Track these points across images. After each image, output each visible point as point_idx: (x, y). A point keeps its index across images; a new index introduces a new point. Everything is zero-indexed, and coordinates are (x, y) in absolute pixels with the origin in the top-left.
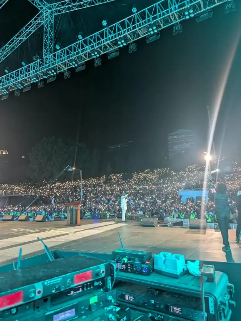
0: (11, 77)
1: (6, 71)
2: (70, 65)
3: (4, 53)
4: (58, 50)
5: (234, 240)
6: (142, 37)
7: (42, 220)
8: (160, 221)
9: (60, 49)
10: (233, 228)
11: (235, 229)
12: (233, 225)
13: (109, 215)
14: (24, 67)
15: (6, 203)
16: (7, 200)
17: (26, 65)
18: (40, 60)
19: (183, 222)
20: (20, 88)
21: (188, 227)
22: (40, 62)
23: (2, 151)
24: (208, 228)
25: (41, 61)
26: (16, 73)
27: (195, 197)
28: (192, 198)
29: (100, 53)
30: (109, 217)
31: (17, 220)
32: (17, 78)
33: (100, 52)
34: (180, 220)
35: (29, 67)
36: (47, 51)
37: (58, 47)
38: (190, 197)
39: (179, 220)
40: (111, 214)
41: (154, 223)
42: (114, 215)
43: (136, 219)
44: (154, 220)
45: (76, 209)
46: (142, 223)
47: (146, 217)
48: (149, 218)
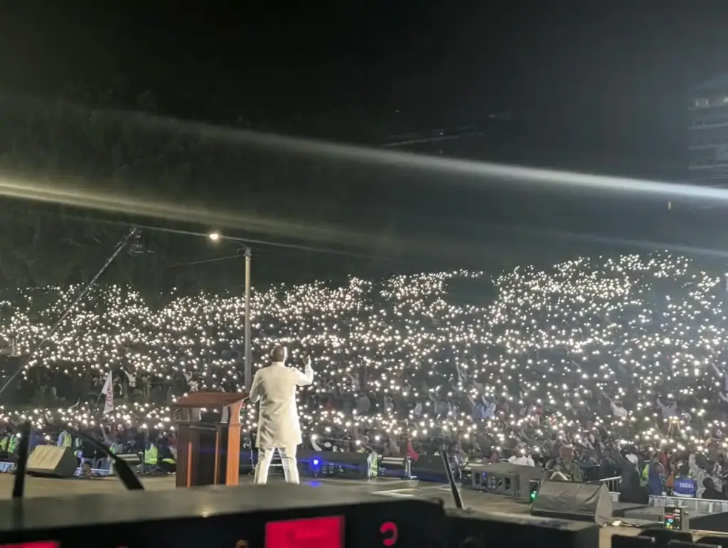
7: (56, 469)
30: (375, 472)
40: (385, 458)
41: (597, 511)
42: (401, 463)
43: (507, 488)
44: (596, 496)
45: (224, 421)
46: (536, 504)
47: (558, 479)
48: (573, 481)
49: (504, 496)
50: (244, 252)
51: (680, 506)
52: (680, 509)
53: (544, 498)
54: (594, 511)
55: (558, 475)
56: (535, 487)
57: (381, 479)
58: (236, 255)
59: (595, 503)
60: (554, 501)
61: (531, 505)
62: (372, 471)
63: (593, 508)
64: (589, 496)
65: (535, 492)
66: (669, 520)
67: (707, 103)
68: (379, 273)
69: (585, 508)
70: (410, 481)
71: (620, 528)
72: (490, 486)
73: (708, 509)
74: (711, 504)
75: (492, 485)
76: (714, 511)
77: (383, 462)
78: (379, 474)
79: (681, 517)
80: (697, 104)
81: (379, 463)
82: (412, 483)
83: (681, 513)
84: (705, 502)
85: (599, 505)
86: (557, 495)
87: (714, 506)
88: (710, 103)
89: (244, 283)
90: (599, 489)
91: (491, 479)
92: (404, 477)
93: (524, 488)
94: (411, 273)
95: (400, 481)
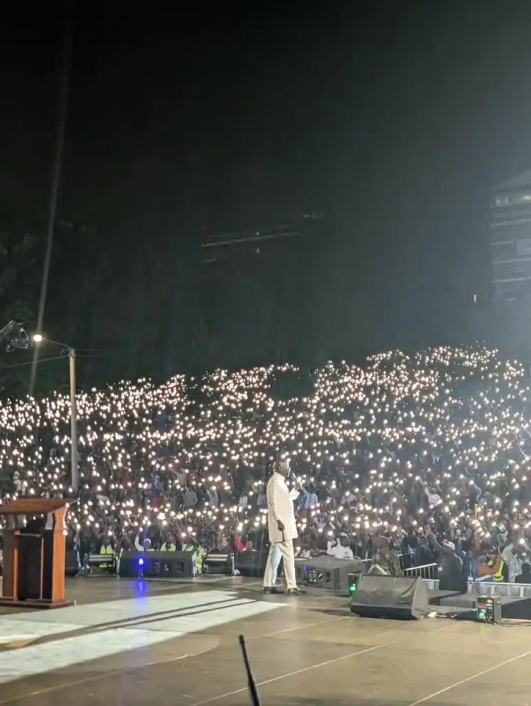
39: (528, 591)
40: (210, 556)
41: (413, 603)
42: (225, 560)
43: (328, 581)
44: (413, 588)
45: (48, 527)
46: (355, 600)
47: (375, 573)
49: (325, 589)
50: (68, 352)
51: (492, 597)
52: (492, 599)
53: (363, 592)
54: (410, 603)
55: (375, 569)
56: (354, 580)
57: (207, 576)
58: (60, 355)
59: (411, 597)
60: (371, 595)
61: (351, 598)
62: (197, 567)
63: (409, 601)
64: (405, 589)
65: (354, 585)
66: (482, 610)
67: (507, 201)
68: (197, 370)
69: (402, 602)
70: (234, 577)
71: (436, 619)
72: (311, 580)
73: (519, 595)
74: (522, 589)
75: (313, 579)
76: (524, 595)
77: (207, 559)
78: (204, 571)
79: (493, 607)
80: (498, 202)
81: (204, 561)
82: (236, 579)
83: (493, 604)
84: (517, 586)
85: (414, 598)
86: (375, 589)
87: (525, 590)
88: (510, 200)
89: (69, 382)
90: (414, 582)
91: (313, 573)
92: (229, 573)
93: (344, 582)
94: (233, 368)
95: (225, 578)
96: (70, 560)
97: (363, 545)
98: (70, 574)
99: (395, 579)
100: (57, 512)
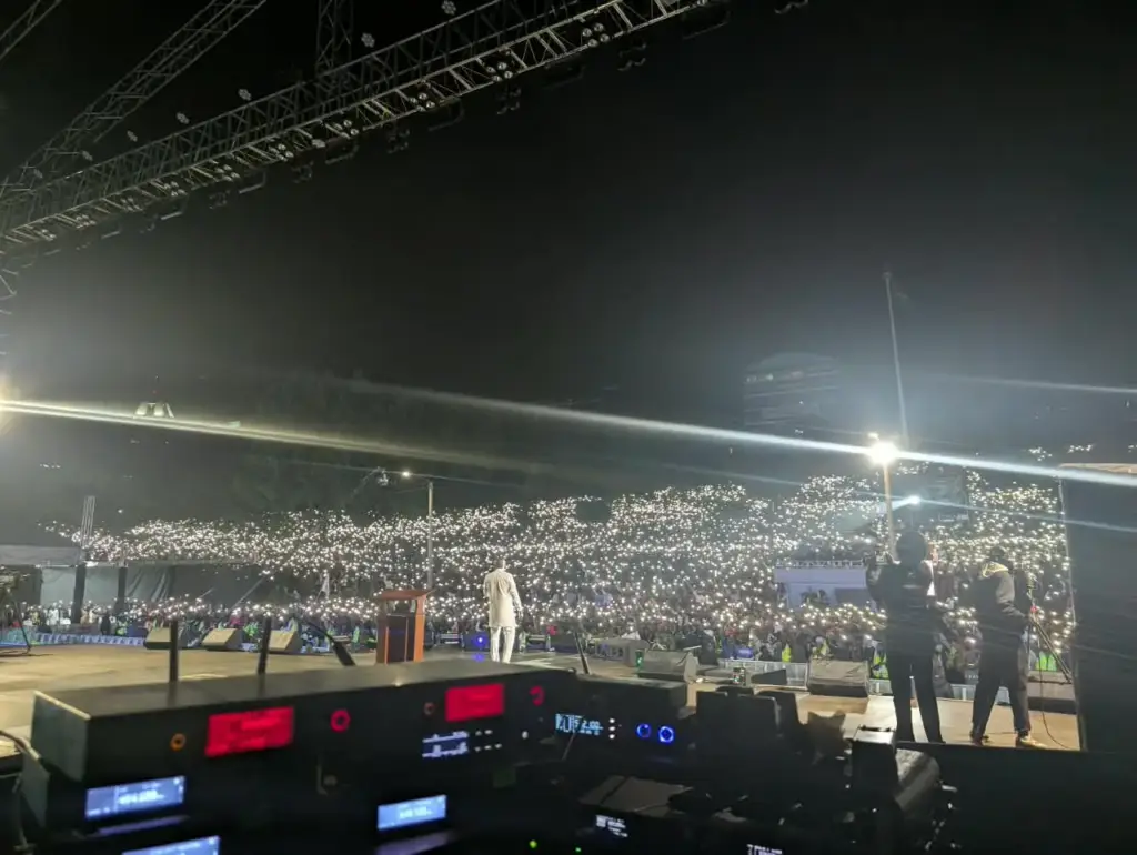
0: (196, 141)
1: (182, 117)
2: (410, 106)
3: (177, 54)
4: (370, 50)
5: (963, 735)
6: (666, 15)
7: (287, 648)
8: (705, 667)
9: (378, 46)
10: (961, 698)
11: (968, 698)
12: (964, 690)
13: (527, 639)
14: (244, 107)
15: (160, 586)
16: (163, 581)
17: (253, 100)
18: (304, 83)
19: (788, 672)
20: (229, 178)
21: (805, 688)
22: (305, 90)
23: (152, 404)
24: (875, 692)
25: (306, 87)
26: (218, 125)
27: (829, 590)
28: (822, 593)
29: (518, 66)
30: (524, 646)
31: (199, 646)
32: (220, 143)
33: (517, 62)
34: (776, 666)
35: (262, 106)
36: (328, 54)
37: (368, 40)
38: (816, 588)
39: (773, 667)
40: (532, 636)
41: (685, 672)
42: (543, 639)
43: (621, 656)
44: (684, 660)
45: (412, 610)
46: (641, 668)
47: (657, 649)
48: (669, 650)
49: (619, 662)
50: (428, 485)
51: (744, 667)
52: (745, 669)
53: (648, 663)
54: (683, 672)
55: (657, 646)
56: (640, 655)
57: (529, 651)
59: (683, 667)
60: (655, 665)
61: (638, 669)
63: (682, 669)
64: (679, 661)
65: (640, 658)
66: (737, 677)
67: (755, 379)
68: (526, 501)
69: (677, 671)
70: (549, 652)
71: (702, 685)
73: (764, 669)
74: (766, 665)
75: (609, 654)
76: (768, 670)
77: (530, 639)
78: (528, 647)
79: (745, 675)
80: (748, 380)
82: (551, 654)
83: (745, 672)
84: (762, 663)
85: (686, 667)
86: (656, 661)
87: (768, 666)
88: (757, 379)
89: (428, 508)
90: (686, 655)
91: (609, 650)
92: (546, 650)
93: (633, 656)
94: (550, 499)
95: (542, 653)
96: (427, 639)
97: (648, 633)
98: (427, 648)
99: (671, 653)
100: (419, 599)
